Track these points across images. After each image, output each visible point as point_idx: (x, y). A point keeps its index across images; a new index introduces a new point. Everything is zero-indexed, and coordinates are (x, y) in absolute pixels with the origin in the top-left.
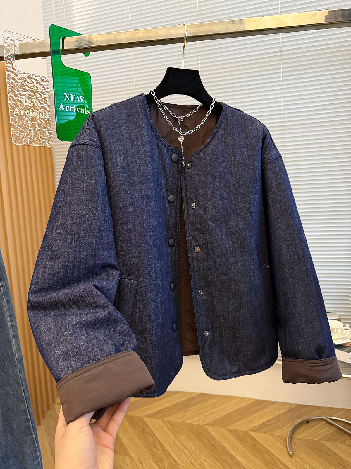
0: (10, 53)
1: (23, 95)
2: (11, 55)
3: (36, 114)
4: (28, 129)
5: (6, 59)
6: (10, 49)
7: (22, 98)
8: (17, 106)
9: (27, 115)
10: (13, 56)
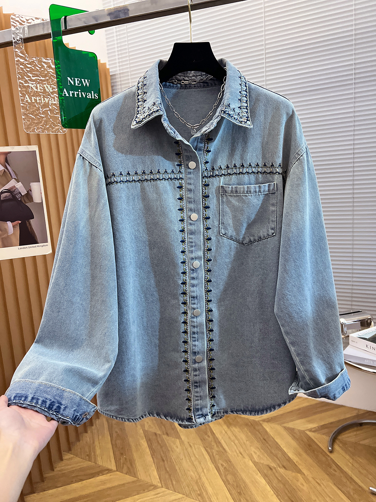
0: (18, 37)
1: (33, 81)
2: (19, 39)
3: (48, 100)
4: (39, 116)
5: (15, 44)
6: (19, 33)
7: (32, 84)
8: (28, 93)
9: (38, 102)
10: (22, 40)
